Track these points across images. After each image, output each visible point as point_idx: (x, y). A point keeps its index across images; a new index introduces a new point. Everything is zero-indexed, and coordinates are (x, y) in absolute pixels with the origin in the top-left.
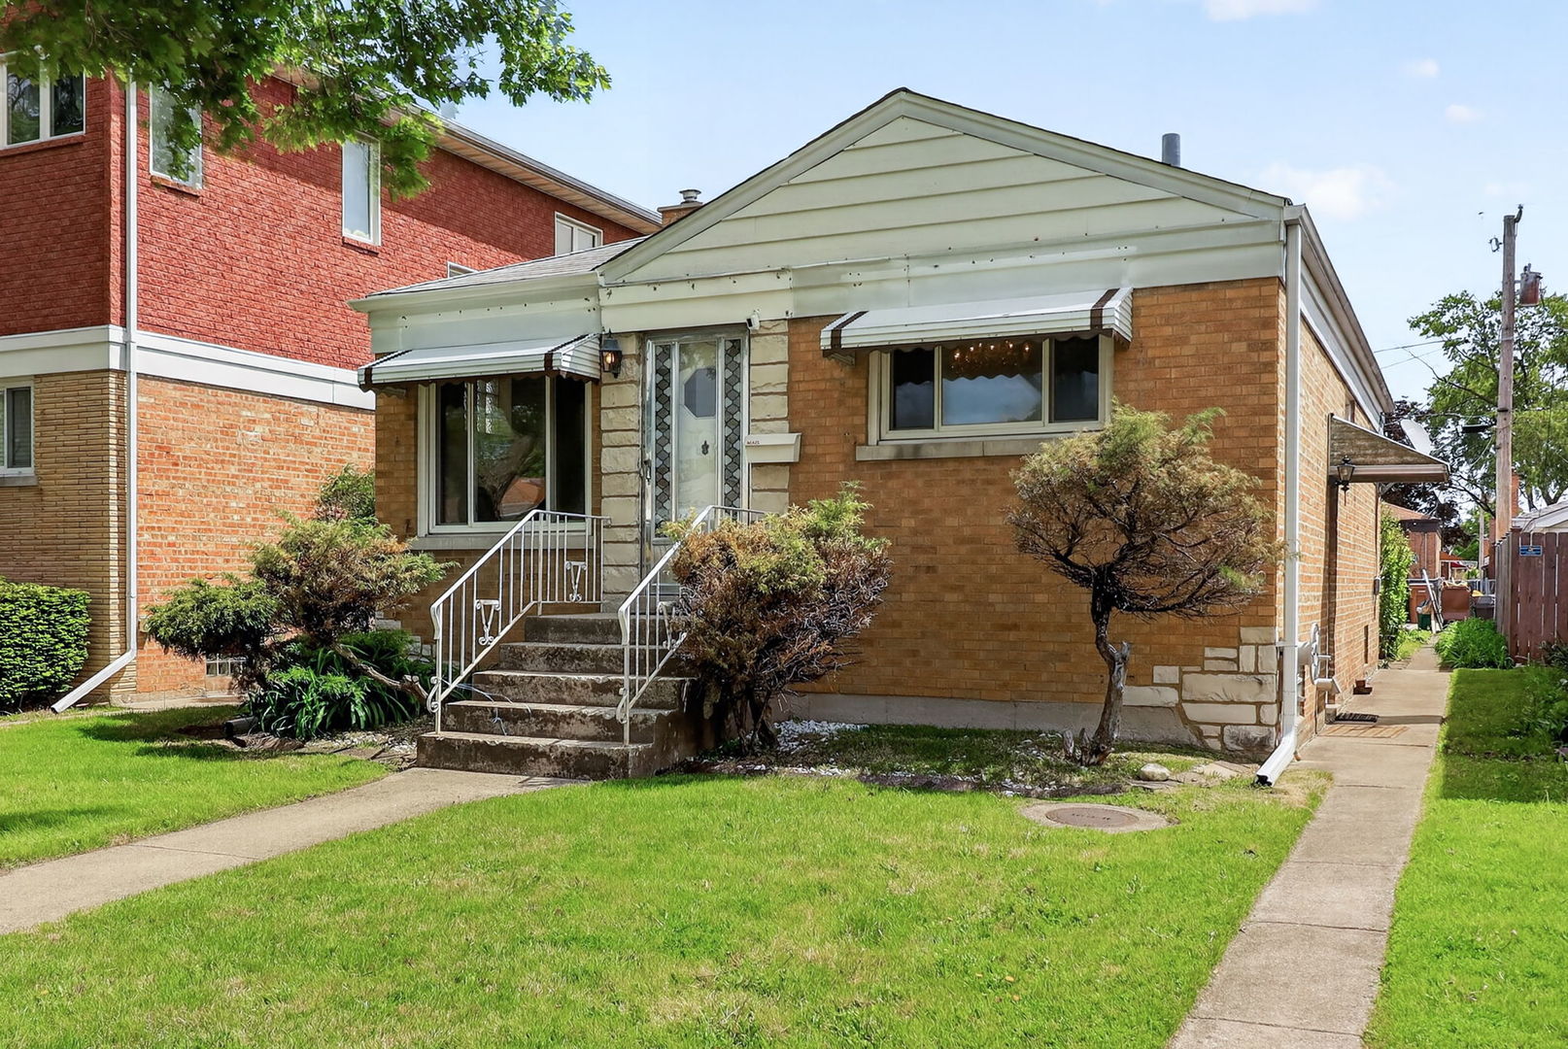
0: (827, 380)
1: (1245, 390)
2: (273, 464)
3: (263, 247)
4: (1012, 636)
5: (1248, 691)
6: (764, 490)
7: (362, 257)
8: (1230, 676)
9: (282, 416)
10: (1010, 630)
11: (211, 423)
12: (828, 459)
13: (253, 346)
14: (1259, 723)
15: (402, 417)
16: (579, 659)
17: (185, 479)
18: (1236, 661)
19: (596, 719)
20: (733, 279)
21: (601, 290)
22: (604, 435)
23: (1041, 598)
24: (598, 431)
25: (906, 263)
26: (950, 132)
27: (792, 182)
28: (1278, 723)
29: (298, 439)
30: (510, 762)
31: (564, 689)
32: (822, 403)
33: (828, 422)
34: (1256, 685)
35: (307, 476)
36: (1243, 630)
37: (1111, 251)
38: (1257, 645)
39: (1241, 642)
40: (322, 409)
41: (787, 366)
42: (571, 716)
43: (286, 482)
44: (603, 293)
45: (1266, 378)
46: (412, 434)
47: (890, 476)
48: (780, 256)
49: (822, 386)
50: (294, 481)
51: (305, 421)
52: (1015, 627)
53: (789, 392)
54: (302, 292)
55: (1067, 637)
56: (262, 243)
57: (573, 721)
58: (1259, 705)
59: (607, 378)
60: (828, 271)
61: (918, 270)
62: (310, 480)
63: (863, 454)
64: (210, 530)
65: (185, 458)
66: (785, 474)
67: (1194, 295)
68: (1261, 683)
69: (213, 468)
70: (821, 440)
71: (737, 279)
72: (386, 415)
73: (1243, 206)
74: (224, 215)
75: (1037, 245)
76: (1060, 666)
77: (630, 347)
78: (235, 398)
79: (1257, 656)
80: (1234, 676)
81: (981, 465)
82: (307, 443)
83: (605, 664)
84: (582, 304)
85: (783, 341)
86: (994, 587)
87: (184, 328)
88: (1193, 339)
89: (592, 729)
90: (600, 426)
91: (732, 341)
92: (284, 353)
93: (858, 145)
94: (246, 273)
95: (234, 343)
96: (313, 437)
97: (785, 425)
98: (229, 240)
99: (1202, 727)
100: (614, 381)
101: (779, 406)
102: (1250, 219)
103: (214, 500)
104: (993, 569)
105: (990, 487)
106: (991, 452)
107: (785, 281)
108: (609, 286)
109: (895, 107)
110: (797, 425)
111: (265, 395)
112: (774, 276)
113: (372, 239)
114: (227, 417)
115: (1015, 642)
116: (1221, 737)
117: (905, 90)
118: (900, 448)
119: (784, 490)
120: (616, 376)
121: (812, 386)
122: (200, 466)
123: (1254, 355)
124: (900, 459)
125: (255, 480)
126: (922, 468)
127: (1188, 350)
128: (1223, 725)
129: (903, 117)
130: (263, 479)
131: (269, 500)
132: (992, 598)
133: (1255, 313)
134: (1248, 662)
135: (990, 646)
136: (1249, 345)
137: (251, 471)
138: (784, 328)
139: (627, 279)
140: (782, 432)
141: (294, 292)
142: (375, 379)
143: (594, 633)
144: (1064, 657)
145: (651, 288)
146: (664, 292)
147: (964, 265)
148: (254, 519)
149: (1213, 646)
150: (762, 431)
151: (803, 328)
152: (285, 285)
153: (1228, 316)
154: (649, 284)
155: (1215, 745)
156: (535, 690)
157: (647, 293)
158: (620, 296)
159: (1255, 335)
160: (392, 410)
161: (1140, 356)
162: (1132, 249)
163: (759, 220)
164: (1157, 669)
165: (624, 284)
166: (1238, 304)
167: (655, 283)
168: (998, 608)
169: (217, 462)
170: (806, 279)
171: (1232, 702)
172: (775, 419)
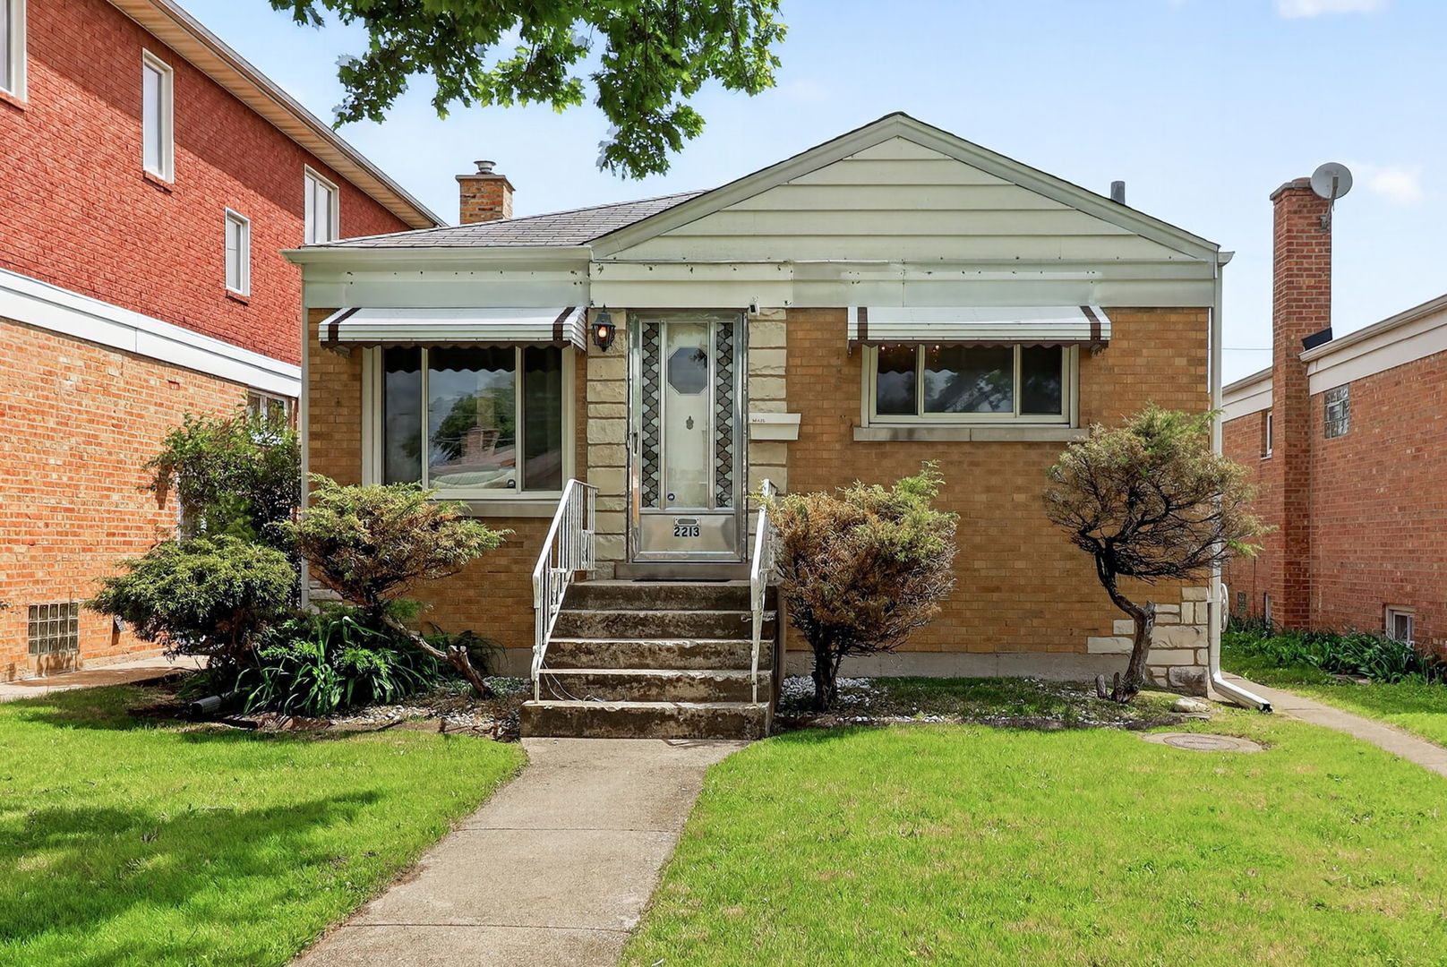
0: (824, 366)
1: (1185, 396)
2: (85, 416)
3: (79, 175)
4: (995, 596)
5: (1188, 638)
6: (762, 465)
7: (158, 194)
8: (1174, 627)
9: (93, 364)
10: (993, 591)
11: (34, 368)
12: (825, 438)
13: (70, 284)
14: (1196, 664)
15: (345, 377)
16: (644, 625)
17: (11, 431)
18: (1179, 614)
19: (704, 681)
20: (733, 266)
21: (591, 265)
22: (591, 406)
23: (1020, 564)
24: (582, 402)
25: (903, 267)
26: (942, 156)
27: (792, 182)
28: (1209, 664)
29: (106, 391)
30: (631, 726)
31: (647, 654)
32: (819, 387)
33: (826, 404)
34: (1195, 634)
35: (114, 432)
36: (1184, 589)
37: (1082, 274)
38: (1195, 602)
39: (1183, 600)
40: (126, 358)
41: (785, 351)
42: (679, 679)
43: (96, 437)
44: (594, 268)
45: (1200, 388)
46: (358, 395)
47: (884, 455)
48: (785, 249)
49: (819, 371)
50: (104, 437)
51: (112, 371)
52: (998, 589)
53: (788, 374)
54: (111, 228)
55: (1042, 597)
56: (77, 170)
57: (680, 684)
58: (1196, 650)
59: (594, 350)
60: (830, 267)
61: (914, 274)
62: (116, 436)
63: (859, 436)
64: (33, 490)
65: (11, 408)
66: (784, 449)
67: (1145, 317)
68: (1198, 632)
69: (34, 420)
70: (819, 421)
71: (737, 267)
72: (322, 374)
73: (1186, 247)
74: (46, 135)
75: (1018, 263)
76: (1036, 622)
77: (620, 323)
78: (54, 341)
79: (1195, 611)
80: (1177, 627)
81: (967, 449)
82: (115, 395)
83: (672, 629)
84: (568, 276)
85: (782, 327)
86: (979, 555)
87: (10, 259)
88: (1145, 352)
89: (702, 691)
90: (585, 398)
91: (725, 324)
92: (95, 293)
93: (856, 157)
94: (64, 202)
95: (52, 279)
96: (119, 389)
97: (784, 405)
98: (50, 164)
99: (1152, 669)
100: (602, 354)
101: (778, 388)
102: (1190, 259)
103: (36, 455)
104: (978, 539)
105: (974, 468)
106: (977, 437)
107: (787, 274)
108: (599, 262)
109: (894, 127)
110: (794, 406)
111: (80, 339)
112: (776, 267)
113: (167, 176)
114: (47, 362)
115: (997, 602)
116: (1167, 676)
117: (903, 114)
118: (895, 432)
119: (783, 466)
120: (604, 349)
121: (812, 371)
122: (23, 417)
123: (1192, 370)
124: (894, 441)
125: (71, 435)
126: (914, 449)
127: (1140, 361)
128: (1168, 667)
129: (899, 137)
130: (77, 434)
131: (81, 457)
132: (977, 564)
133: (1193, 335)
134: (1188, 616)
135: (975, 605)
136: (1188, 361)
137: (67, 425)
138: (783, 315)
139: (618, 256)
140: (779, 412)
141: (104, 226)
142: (342, 336)
143: (640, 598)
144: (1039, 614)
145: (647, 267)
146: (659, 273)
147: (955, 275)
148: (71, 479)
149: (1161, 603)
150: (761, 410)
151: (801, 318)
152: (96, 218)
153: (1172, 336)
154: (644, 264)
155: (1162, 682)
156: (614, 657)
157: (643, 273)
158: (611, 272)
159: (1193, 352)
160: (331, 368)
161: (1102, 364)
162: (1098, 275)
163: (758, 214)
164: (1116, 623)
165: (615, 261)
166: (1180, 327)
167: (651, 264)
168: (983, 573)
169: (37, 413)
170: (806, 273)
171: (1176, 648)
172: (773, 400)
